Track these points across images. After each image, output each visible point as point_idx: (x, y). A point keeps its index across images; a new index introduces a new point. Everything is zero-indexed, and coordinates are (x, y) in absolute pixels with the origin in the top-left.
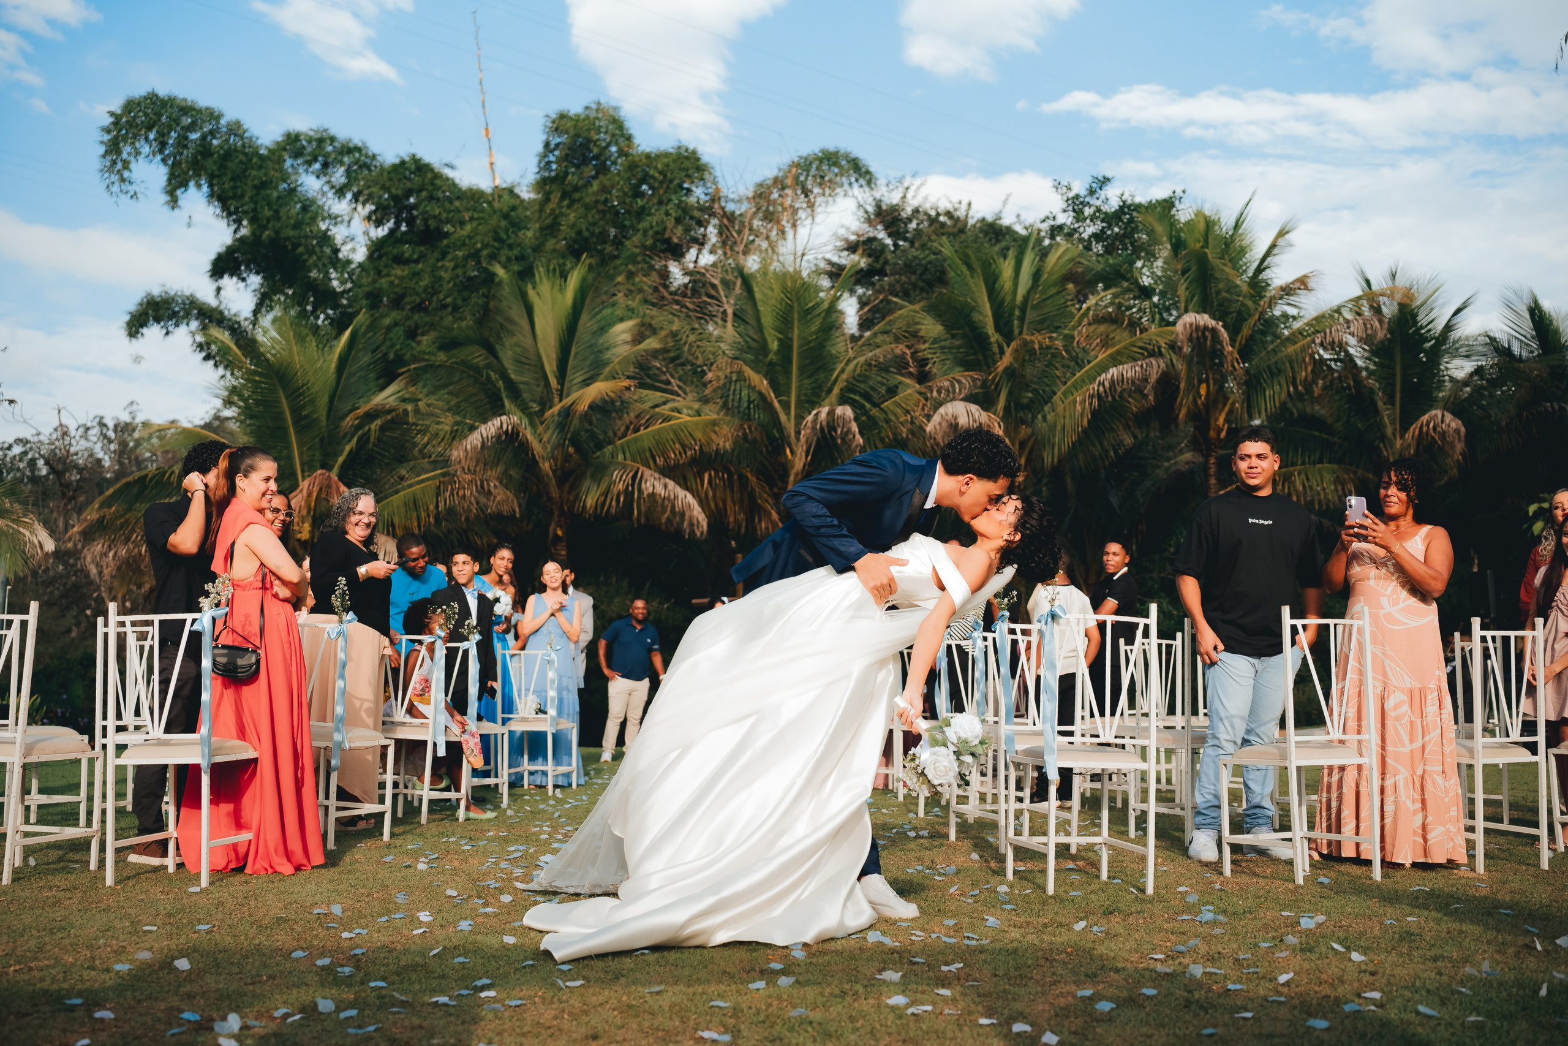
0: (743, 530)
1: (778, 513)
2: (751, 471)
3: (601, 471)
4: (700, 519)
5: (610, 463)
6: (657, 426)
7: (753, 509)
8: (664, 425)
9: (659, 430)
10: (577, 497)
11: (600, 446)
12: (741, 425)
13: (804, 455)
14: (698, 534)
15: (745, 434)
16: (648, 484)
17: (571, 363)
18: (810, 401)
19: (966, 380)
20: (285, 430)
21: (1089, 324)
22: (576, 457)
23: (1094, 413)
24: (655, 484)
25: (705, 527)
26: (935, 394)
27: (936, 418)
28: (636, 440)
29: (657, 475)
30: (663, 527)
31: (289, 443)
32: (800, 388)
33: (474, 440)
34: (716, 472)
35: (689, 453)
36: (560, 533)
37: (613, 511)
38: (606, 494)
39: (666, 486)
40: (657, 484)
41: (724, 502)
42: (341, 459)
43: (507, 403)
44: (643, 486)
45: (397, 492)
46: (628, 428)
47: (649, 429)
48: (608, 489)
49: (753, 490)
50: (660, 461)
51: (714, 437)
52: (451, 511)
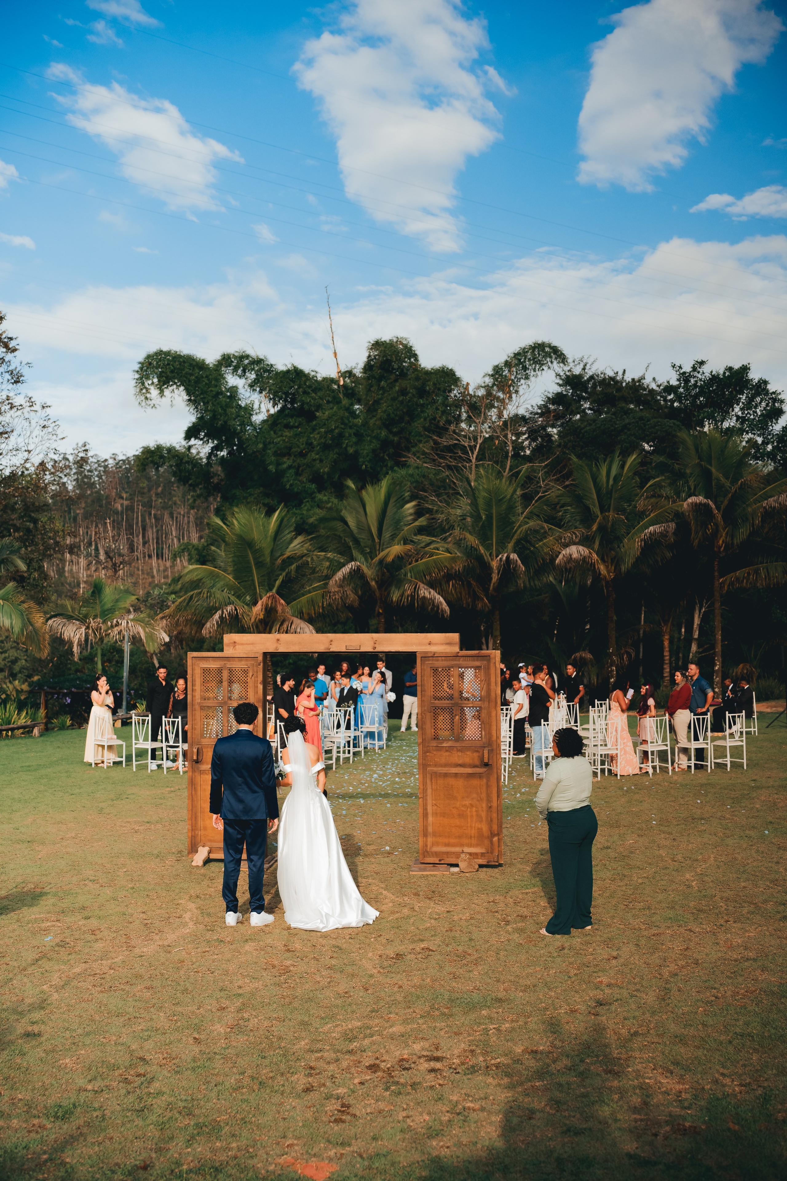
2: (473, 579)
3: (399, 583)
4: (446, 609)
5: (404, 579)
6: (427, 558)
7: (476, 597)
8: (430, 557)
9: (427, 562)
10: (389, 594)
11: (399, 568)
12: (467, 560)
14: (446, 616)
15: (468, 563)
16: (421, 591)
17: (384, 528)
18: (502, 546)
19: (580, 532)
20: (251, 567)
21: (644, 499)
22: (387, 574)
23: (642, 549)
24: (425, 592)
25: (449, 613)
26: (563, 541)
27: (561, 556)
28: (416, 566)
29: (426, 586)
30: (429, 608)
31: (253, 574)
32: (497, 536)
33: (340, 575)
34: (456, 581)
35: (442, 573)
36: (381, 611)
37: (405, 604)
38: (402, 595)
39: (430, 593)
41: (461, 594)
42: (278, 583)
43: (355, 553)
44: (419, 592)
45: (303, 595)
46: (413, 559)
47: (423, 560)
48: (403, 593)
49: (474, 589)
50: (428, 578)
51: (454, 565)
52: (330, 605)
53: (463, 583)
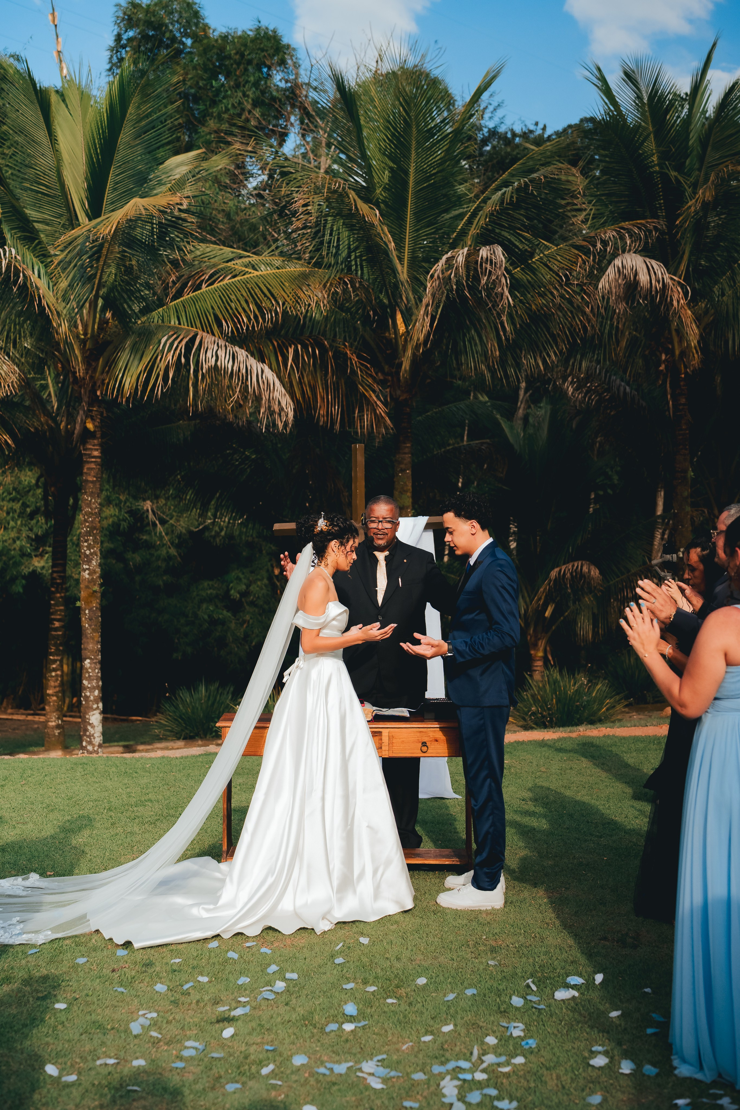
0: (337, 427)
1: (385, 404)
2: (351, 346)
3: (144, 338)
4: (283, 404)
5: (158, 327)
6: (226, 281)
7: (353, 399)
8: (233, 280)
9: (227, 287)
11: (146, 310)
12: (340, 278)
13: (428, 320)
14: (280, 426)
15: (345, 291)
16: (209, 354)
17: (108, 196)
19: (638, 229)
24: (219, 356)
25: (291, 415)
26: (599, 245)
27: (611, 272)
28: (194, 301)
29: (222, 342)
30: (231, 417)
34: (305, 347)
35: (268, 316)
36: (90, 426)
37: (159, 391)
38: (150, 368)
39: (235, 358)
40: (221, 353)
41: (313, 389)
43: (10, 241)
44: (202, 356)
46: (185, 285)
47: (215, 285)
48: (153, 361)
49: (354, 372)
50: (228, 327)
51: (302, 295)
53: (324, 351)
